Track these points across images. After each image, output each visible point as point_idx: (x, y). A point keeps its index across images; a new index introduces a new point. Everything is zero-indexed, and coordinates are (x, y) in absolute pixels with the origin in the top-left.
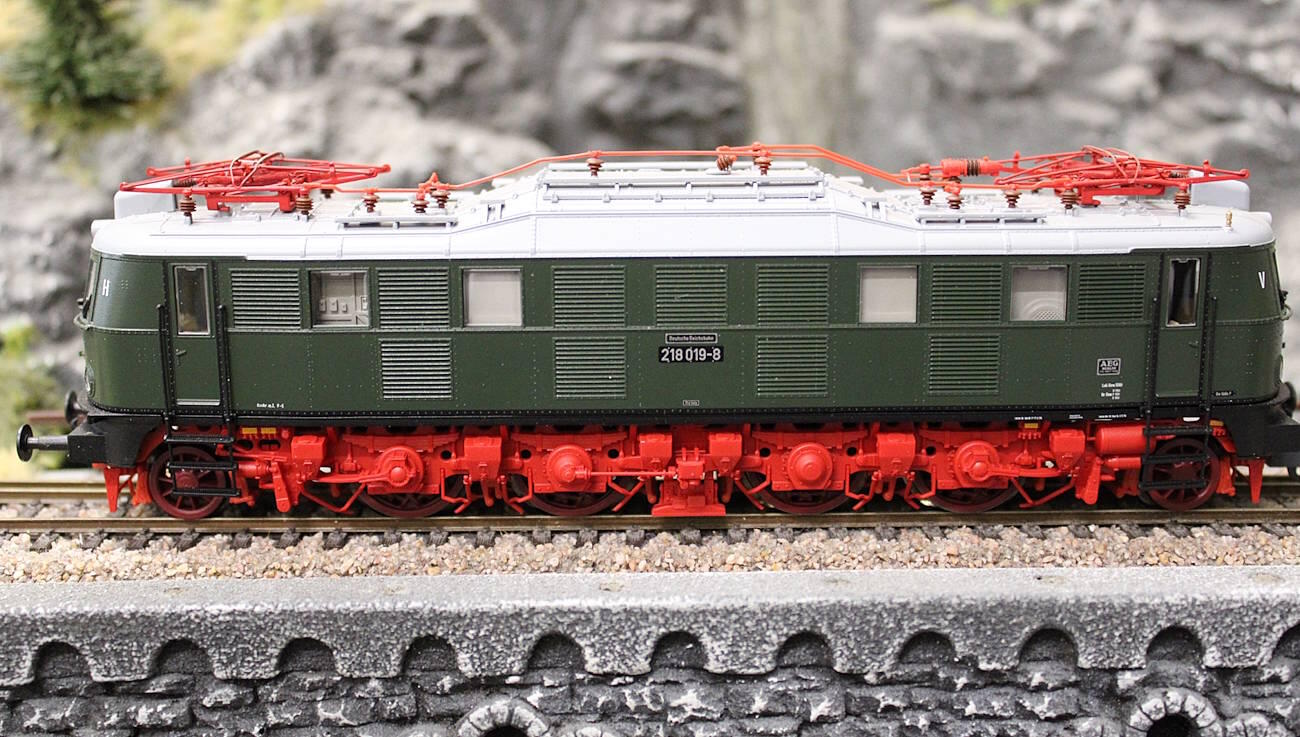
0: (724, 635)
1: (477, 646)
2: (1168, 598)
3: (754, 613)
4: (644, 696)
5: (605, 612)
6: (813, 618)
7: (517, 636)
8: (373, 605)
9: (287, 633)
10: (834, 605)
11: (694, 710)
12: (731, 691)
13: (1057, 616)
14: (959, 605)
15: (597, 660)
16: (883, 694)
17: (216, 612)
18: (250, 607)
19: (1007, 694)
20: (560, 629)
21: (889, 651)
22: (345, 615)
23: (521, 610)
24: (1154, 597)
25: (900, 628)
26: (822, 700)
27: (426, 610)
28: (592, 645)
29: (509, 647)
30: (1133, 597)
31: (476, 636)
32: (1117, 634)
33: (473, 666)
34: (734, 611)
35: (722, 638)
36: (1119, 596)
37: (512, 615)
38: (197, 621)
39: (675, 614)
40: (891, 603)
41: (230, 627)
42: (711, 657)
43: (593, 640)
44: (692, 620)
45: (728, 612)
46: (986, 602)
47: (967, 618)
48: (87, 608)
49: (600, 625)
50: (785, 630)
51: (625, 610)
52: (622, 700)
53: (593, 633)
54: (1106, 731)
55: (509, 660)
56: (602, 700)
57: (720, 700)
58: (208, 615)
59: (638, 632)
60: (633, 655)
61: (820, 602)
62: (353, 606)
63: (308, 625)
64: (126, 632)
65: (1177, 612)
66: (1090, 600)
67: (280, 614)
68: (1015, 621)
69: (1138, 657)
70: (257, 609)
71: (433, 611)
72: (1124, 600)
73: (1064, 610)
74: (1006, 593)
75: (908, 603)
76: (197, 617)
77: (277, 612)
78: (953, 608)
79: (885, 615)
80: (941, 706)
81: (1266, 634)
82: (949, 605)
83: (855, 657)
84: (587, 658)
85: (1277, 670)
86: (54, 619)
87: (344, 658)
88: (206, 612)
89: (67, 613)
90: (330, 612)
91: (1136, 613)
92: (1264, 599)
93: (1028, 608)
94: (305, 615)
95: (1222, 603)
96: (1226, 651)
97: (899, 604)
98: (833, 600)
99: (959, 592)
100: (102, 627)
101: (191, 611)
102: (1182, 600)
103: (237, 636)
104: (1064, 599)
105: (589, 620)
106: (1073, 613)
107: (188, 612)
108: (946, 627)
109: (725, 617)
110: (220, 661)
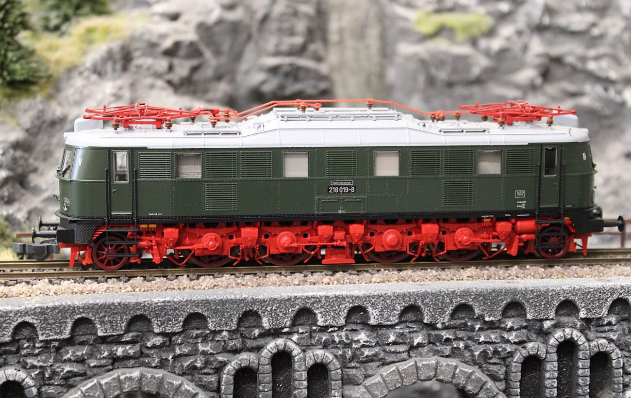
0: (378, 307)
1: (271, 314)
2: (563, 288)
3: (390, 297)
4: (342, 336)
5: (327, 297)
6: (415, 299)
7: (289, 309)
8: (226, 297)
9: (188, 310)
10: (424, 292)
11: (364, 342)
12: (380, 333)
13: (517, 296)
14: (476, 291)
15: (323, 319)
16: (445, 333)
17: (157, 302)
18: (172, 299)
19: (497, 332)
20: (307, 305)
21: (447, 313)
22: (214, 301)
23: (291, 297)
24: (558, 287)
25: (452, 302)
26: (419, 336)
27: (250, 298)
28: (321, 313)
29: (285, 314)
30: (549, 287)
31: (271, 310)
32: (543, 303)
33: (269, 323)
34: (382, 296)
35: (377, 308)
36: (543, 287)
37: (287, 300)
38: (148, 306)
39: (357, 297)
40: (448, 291)
41: (163, 308)
42: (372, 317)
43: (321, 310)
44: (364, 300)
45: (379, 296)
46: (488, 290)
47: (480, 297)
48: (98, 301)
49: (325, 304)
50: (403, 304)
51: (335, 296)
52: (333, 338)
53: (322, 307)
54: (540, 347)
55: (285, 320)
56: (324, 338)
57: (375, 337)
58: (153, 303)
59: (341, 306)
60: (338, 317)
61: (418, 291)
62: (217, 297)
63: (197, 307)
64: (115, 311)
65: (567, 293)
66: (531, 289)
67: (185, 302)
68: (500, 298)
69: (552, 314)
70: (175, 300)
71: (252, 298)
72: (545, 288)
73: (520, 293)
74: (496, 286)
75: (455, 291)
76: (148, 304)
77: (184, 301)
78: (474, 293)
79: (445, 297)
80: (469, 338)
81: (605, 303)
82: (472, 292)
83: (433, 316)
84: (319, 318)
85: (611, 319)
86: (83, 306)
87: (213, 321)
88: (152, 301)
89: (90, 304)
90: (207, 300)
91: (550, 294)
92: (603, 287)
93: (505, 292)
94: (196, 302)
95: (586, 289)
96: (588, 310)
97: (451, 291)
98: (423, 290)
99: (476, 286)
100: (105, 310)
101: (146, 301)
102: (569, 288)
103: (166, 312)
104: (520, 289)
105: (320, 301)
106: (524, 294)
107: (144, 302)
108: (471, 302)
109: (378, 299)
110: (157, 324)
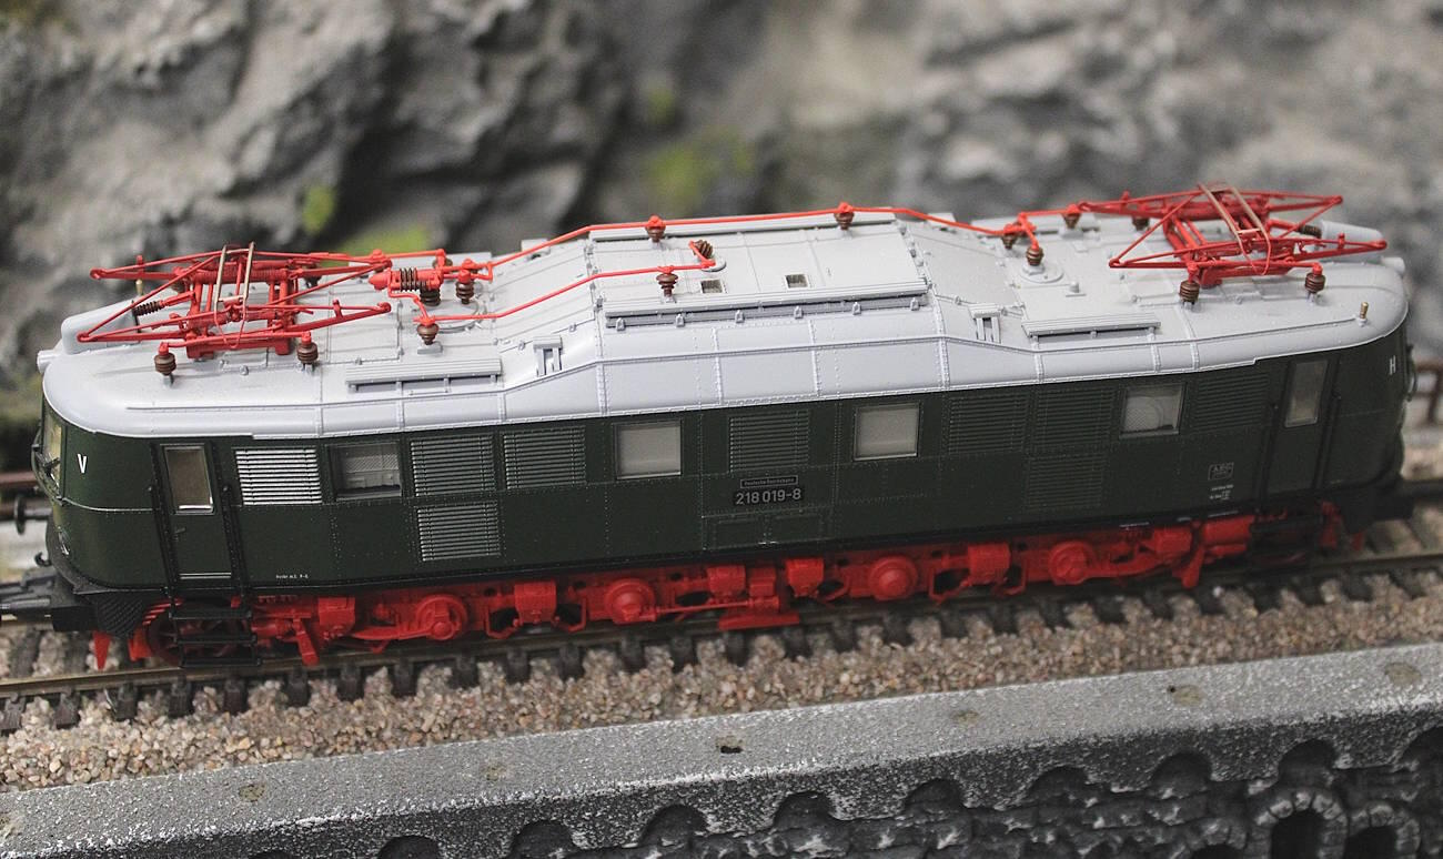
0: (853, 792)
1: (594, 825)
2: (1307, 719)
3: (886, 770)
4: (767, 845)
5: (729, 784)
6: (946, 769)
7: (635, 813)
8: (481, 801)
9: (388, 835)
10: (968, 755)
11: (819, 853)
12: (857, 830)
13: (1194, 743)
14: (1096, 744)
15: (720, 823)
16: (1011, 820)
17: (308, 825)
18: (346, 816)
19: (1135, 806)
20: (682, 802)
21: (1022, 788)
22: (451, 814)
23: (640, 791)
24: (1293, 718)
25: (1034, 768)
26: (949, 831)
27: (538, 800)
28: (715, 812)
29: (626, 823)
30: (1272, 720)
31: (591, 818)
32: (1253, 753)
33: (589, 842)
34: (865, 770)
35: (852, 794)
36: (1258, 720)
37: (630, 796)
38: (288, 834)
39: (801, 779)
40: (1026, 748)
41: (325, 836)
42: (838, 808)
43: (716, 808)
44: (820, 782)
45: (857, 772)
46: (1123, 739)
47: (1104, 753)
48: (162, 835)
49: (725, 795)
50: (917, 781)
51: (750, 780)
52: (744, 850)
53: (716, 803)
54: (1233, 831)
55: (627, 833)
56: (723, 852)
57: (845, 839)
58: (300, 828)
59: (763, 798)
60: (758, 816)
61: (953, 754)
62: (458, 804)
63: (411, 826)
65: (1315, 730)
66: (1228, 727)
67: (378, 820)
68: (1151, 752)
69: (1271, 768)
70: (354, 817)
71: (545, 800)
72: (1263, 725)
73: (1201, 738)
74: (1144, 726)
75: (1044, 747)
76: (287, 831)
78: (1089, 747)
79: (1020, 759)
80: (1068, 821)
81: (1400, 740)
82: (1086, 745)
83: (986, 796)
84: (709, 822)
85: (1407, 764)
86: (127, 849)
88: (297, 826)
89: (142, 843)
90: (434, 814)
91: (1273, 734)
92: (1402, 712)
93: (1164, 741)
94: (407, 818)
95: (1361, 718)
96: (1357, 755)
97: (1035, 749)
98: (966, 751)
99: (1096, 730)
100: (181, 851)
101: (281, 826)
102: (1321, 719)
103: (332, 843)
104: (1203, 729)
105: (712, 793)
106: (1211, 740)
107: (277, 828)
108: (1081, 763)
109: (855, 777)
